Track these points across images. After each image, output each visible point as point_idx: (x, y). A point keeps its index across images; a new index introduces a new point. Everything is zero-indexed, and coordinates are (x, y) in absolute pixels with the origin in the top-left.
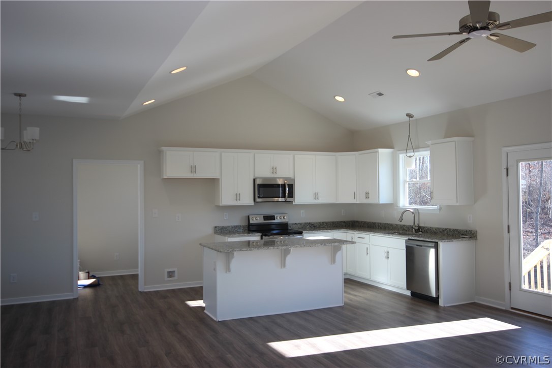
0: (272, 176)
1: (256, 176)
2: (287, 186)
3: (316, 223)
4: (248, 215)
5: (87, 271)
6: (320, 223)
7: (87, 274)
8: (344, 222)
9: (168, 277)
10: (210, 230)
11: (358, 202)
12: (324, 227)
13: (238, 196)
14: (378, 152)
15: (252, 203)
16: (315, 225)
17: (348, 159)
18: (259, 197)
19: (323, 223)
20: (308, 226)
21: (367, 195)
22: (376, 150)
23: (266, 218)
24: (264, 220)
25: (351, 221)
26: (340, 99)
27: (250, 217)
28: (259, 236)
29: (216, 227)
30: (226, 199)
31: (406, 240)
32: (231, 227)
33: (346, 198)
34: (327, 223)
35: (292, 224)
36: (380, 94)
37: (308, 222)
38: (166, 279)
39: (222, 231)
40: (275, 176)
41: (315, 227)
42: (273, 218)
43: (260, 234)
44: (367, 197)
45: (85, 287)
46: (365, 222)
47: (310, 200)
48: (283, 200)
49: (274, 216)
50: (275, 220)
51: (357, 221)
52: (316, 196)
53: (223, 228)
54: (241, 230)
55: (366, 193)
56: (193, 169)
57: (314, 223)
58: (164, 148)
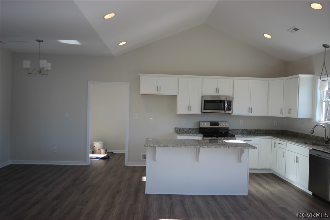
0: (216, 94)
1: (203, 94)
2: (226, 102)
3: (252, 130)
4: (199, 121)
5: (105, 149)
6: (255, 130)
7: (105, 151)
8: (275, 131)
9: (143, 158)
10: (172, 130)
11: (284, 116)
12: (258, 133)
13: (189, 108)
14: (299, 77)
15: (200, 113)
16: (251, 131)
17: (278, 83)
18: (204, 109)
19: (257, 130)
20: (245, 132)
21: (290, 111)
22: (297, 75)
23: (212, 124)
24: (210, 125)
25: (281, 130)
26: (267, 36)
27: (200, 122)
28: (201, 136)
29: (176, 128)
30: (181, 109)
31: (310, 149)
32: (186, 129)
33: (275, 113)
34: (260, 131)
35: (233, 129)
36: (296, 29)
37: (246, 129)
38: (142, 159)
39: (180, 131)
40: (218, 94)
41: (250, 132)
42: (217, 124)
43: (202, 135)
44: (290, 113)
45: (100, 158)
46: (291, 132)
47: (245, 113)
48: (223, 111)
49: (218, 123)
50: (218, 126)
51: (286, 131)
52: (250, 110)
53: (180, 129)
54: (194, 131)
55: (289, 110)
56: (159, 88)
57: (250, 130)
58: (140, 74)
